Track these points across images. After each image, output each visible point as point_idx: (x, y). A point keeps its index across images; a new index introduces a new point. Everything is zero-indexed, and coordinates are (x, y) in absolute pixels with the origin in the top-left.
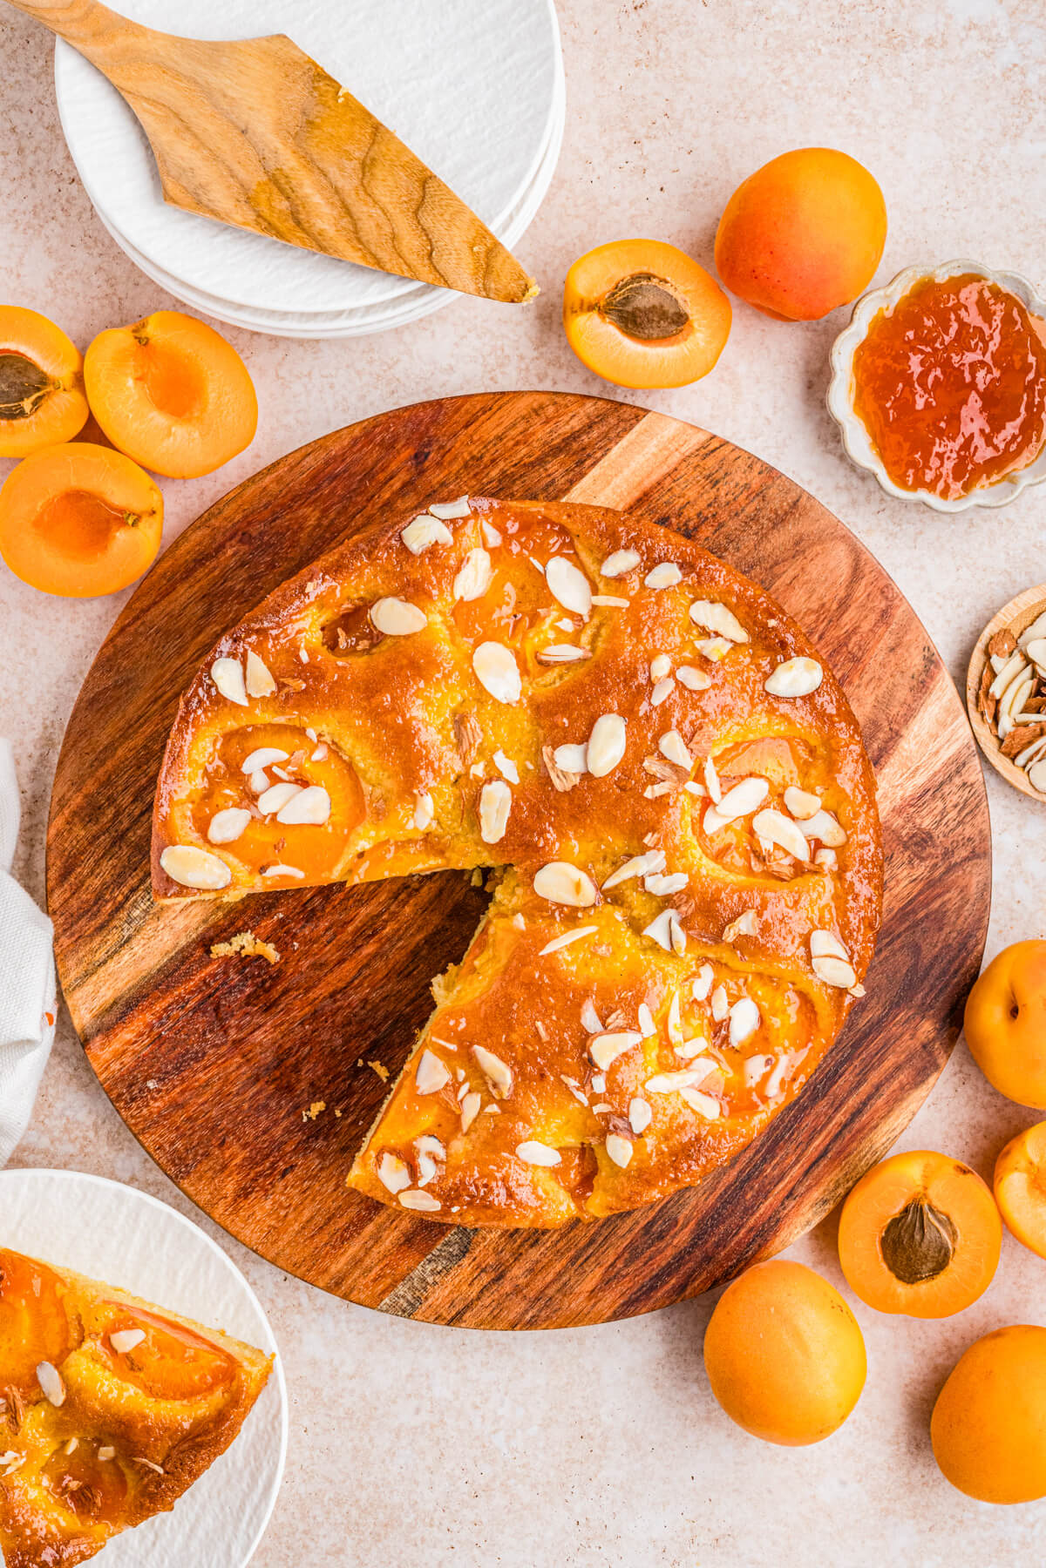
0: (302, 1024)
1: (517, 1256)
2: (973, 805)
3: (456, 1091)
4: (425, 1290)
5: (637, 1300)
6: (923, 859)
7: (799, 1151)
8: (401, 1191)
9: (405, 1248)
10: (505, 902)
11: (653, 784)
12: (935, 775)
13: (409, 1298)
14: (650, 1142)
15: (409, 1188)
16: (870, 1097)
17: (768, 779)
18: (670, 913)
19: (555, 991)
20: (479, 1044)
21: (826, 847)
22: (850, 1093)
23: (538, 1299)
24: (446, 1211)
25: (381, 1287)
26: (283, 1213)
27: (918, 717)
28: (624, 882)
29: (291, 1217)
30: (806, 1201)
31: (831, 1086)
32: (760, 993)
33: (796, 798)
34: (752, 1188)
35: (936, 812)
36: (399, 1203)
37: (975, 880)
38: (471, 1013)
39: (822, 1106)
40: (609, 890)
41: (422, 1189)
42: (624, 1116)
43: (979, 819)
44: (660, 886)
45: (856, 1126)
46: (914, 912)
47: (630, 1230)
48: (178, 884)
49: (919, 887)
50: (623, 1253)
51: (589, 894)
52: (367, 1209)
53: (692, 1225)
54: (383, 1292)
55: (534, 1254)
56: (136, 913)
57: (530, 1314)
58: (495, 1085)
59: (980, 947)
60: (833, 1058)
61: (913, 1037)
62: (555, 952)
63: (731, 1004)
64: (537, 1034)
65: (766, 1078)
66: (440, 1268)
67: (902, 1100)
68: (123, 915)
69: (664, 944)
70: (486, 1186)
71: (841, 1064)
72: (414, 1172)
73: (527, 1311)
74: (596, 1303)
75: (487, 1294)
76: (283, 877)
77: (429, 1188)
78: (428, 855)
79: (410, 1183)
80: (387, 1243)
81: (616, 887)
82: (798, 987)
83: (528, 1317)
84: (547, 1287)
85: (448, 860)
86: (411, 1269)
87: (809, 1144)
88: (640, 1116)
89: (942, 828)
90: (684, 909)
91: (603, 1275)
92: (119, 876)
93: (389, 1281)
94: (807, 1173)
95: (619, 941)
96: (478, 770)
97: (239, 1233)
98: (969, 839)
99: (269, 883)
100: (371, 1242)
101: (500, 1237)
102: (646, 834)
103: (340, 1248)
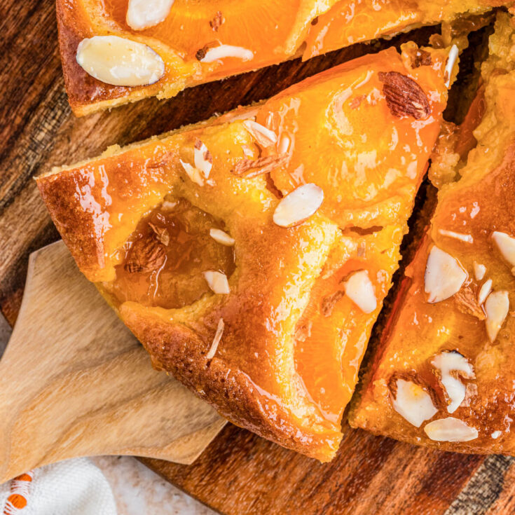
3: (476, 291)
8: (426, 422)
9: (423, 497)
10: (502, 54)
15: (435, 418)
20: (498, 230)
24: (485, 438)
26: (270, 475)
29: (281, 478)
36: (425, 437)
38: (483, 196)
41: (453, 415)
48: (100, 83)
52: (372, 456)
56: (41, 136)
68: (25, 140)
72: (438, 396)
76: (227, 60)
78: (397, 10)
79: (436, 411)
80: (402, 493)
85: (424, 14)
92: (13, 93)
97: (221, 505)
99: (211, 70)
100: (383, 495)
103: (346, 507)
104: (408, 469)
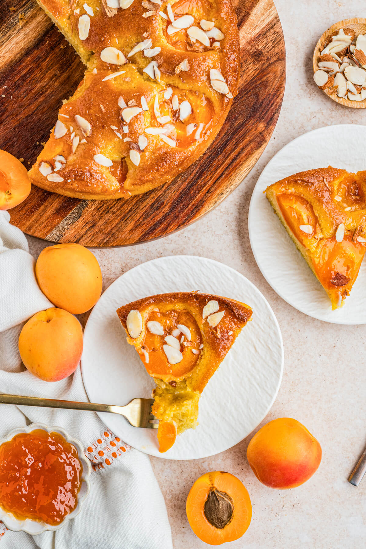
0: (15, 128)
1: (101, 217)
2: (279, 40)
3: (70, 137)
4: (64, 231)
5: (148, 233)
6: (259, 61)
7: (211, 175)
8: (48, 175)
9: (56, 215)
11: (146, 12)
12: (263, 29)
13: (58, 234)
14: (147, 154)
15: (51, 173)
16: (239, 153)
17: (194, 16)
18: (154, 63)
19: (108, 94)
20: (77, 114)
21: (216, 41)
22: (231, 152)
23: (109, 234)
24: (65, 182)
25: (47, 230)
27: (256, 7)
28: (136, 53)
30: (215, 194)
31: (224, 150)
32: (191, 99)
33: (204, 23)
34: (193, 189)
35: (264, 43)
36: (47, 179)
37: (279, 69)
39: (221, 157)
40: (130, 57)
41: (56, 173)
42: (136, 142)
43: (281, 45)
44: (149, 53)
45: (234, 164)
46: (256, 82)
47: (145, 207)
49: (258, 72)
50: (142, 215)
51: (122, 60)
52: (41, 200)
53: (170, 204)
54: (48, 232)
55: (107, 216)
57: (106, 240)
58: (85, 132)
59: (282, 95)
60: (225, 138)
61: (256, 129)
62: (109, 80)
63: (180, 103)
64: (101, 109)
65: (194, 132)
66: (70, 222)
67: (252, 154)
69: (152, 76)
70: (82, 171)
71: (228, 140)
72: (53, 167)
73: (104, 239)
74: (132, 235)
75: (89, 232)
77: (59, 172)
79: (51, 171)
80: (49, 213)
81: (133, 56)
82: (206, 95)
83: (105, 241)
84: (113, 229)
86: (58, 223)
87: (215, 172)
88: (143, 143)
89: (266, 49)
90: (159, 61)
91: (135, 224)
93: (50, 228)
94: (215, 183)
95: (134, 76)
96: (77, 11)
98: (277, 53)
100: (43, 213)
101: (94, 210)
102: (144, 33)
103: (30, 215)
104: (52, 206)
